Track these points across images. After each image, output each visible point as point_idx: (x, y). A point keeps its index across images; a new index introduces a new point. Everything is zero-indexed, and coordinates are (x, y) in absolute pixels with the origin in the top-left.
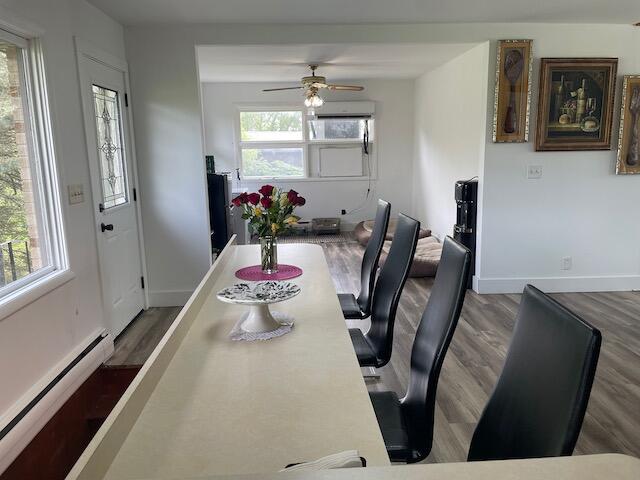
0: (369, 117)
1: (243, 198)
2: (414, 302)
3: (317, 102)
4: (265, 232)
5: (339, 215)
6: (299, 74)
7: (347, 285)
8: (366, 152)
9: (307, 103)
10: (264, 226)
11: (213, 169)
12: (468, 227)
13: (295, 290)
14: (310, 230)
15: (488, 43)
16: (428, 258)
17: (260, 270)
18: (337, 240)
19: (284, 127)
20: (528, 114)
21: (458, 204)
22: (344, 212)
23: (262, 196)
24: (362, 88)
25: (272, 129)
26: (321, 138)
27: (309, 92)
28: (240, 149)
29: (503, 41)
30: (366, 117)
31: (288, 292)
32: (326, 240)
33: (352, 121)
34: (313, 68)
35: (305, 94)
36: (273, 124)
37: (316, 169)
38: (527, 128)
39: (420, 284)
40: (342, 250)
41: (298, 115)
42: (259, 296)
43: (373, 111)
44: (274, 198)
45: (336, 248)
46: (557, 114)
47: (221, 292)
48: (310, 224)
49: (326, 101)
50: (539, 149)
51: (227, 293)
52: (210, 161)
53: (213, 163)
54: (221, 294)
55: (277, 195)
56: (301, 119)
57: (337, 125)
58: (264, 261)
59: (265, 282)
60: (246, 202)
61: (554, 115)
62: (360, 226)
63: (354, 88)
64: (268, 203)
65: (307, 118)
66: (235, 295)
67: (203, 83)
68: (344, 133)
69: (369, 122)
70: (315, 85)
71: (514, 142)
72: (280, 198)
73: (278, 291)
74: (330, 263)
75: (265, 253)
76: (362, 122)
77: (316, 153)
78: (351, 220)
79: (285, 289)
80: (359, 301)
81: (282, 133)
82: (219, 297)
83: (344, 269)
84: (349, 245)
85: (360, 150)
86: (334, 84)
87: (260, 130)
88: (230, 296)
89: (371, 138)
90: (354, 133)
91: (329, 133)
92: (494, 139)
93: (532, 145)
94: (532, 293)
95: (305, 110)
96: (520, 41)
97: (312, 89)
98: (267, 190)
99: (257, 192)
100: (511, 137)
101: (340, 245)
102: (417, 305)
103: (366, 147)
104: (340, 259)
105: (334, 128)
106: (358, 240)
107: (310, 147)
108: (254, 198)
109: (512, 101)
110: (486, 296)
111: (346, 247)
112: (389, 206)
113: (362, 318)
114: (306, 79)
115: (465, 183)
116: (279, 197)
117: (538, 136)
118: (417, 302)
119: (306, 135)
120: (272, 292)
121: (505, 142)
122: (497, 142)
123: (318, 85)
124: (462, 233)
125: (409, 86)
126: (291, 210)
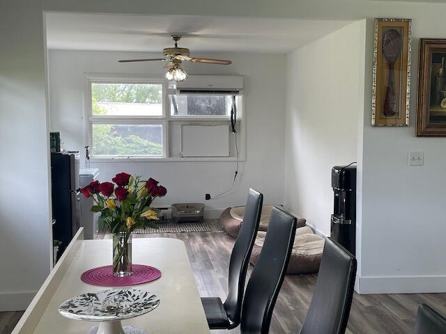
0: (237, 92)
1: (94, 187)
2: (288, 304)
3: (180, 75)
4: (118, 227)
5: (202, 200)
6: (161, 44)
7: (212, 283)
8: (234, 131)
9: (169, 76)
10: (117, 220)
11: (58, 147)
12: (347, 217)
13: (154, 300)
14: (169, 217)
15: (365, 20)
16: (302, 252)
17: (111, 273)
18: (201, 229)
19: (141, 99)
20: (408, 96)
21: (336, 191)
22: (208, 197)
23: (116, 186)
24: (230, 62)
25: (128, 100)
26: (183, 114)
27: (171, 64)
28: (90, 124)
29: (380, 20)
30: (234, 92)
31: (144, 304)
32: (188, 229)
33: (218, 97)
34: (176, 38)
35: (166, 66)
36: (129, 94)
37: (177, 148)
38: (407, 112)
39: (295, 283)
40: (206, 241)
41: (159, 88)
42: (111, 310)
43: (241, 87)
44: (131, 189)
45: (199, 239)
46: (438, 97)
47: (64, 304)
48: (170, 210)
49: (189, 74)
50: (421, 134)
51: (70, 307)
52: (55, 138)
53: (58, 141)
54: (64, 308)
55: (134, 184)
56: (161, 92)
57: (202, 100)
58: (117, 261)
59: (118, 290)
60: (97, 192)
61: (435, 99)
62: (227, 214)
63: (220, 62)
64: (123, 194)
65: (167, 92)
66: (81, 308)
67: (51, 50)
68: (208, 108)
69: (236, 97)
70: (178, 58)
71: (393, 126)
72: (137, 188)
73: (133, 302)
74: (192, 257)
75: (117, 252)
76: (229, 98)
77: (177, 130)
78: (216, 206)
79: (142, 300)
80: (226, 307)
81: (139, 105)
82: (62, 312)
83: (208, 264)
84: (214, 235)
85: (227, 128)
86: (199, 56)
87: (114, 101)
88: (75, 310)
89: (239, 115)
90: (220, 109)
91: (192, 108)
92: (373, 122)
93: (413, 130)
94: (428, 314)
95: (166, 83)
96: (398, 20)
97: (174, 62)
98: (123, 179)
99: (111, 181)
100: (390, 120)
101: (204, 235)
102: (291, 308)
103: (233, 125)
104: (203, 252)
105: (198, 103)
106: (223, 229)
107: (170, 123)
108: (107, 188)
109: (391, 83)
110: (367, 297)
111: (211, 238)
112: (261, 196)
113: (230, 327)
114: (167, 51)
115: (343, 169)
116: (136, 186)
117: (419, 121)
118: (292, 304)
119: (167, 109)
120: (126, 305)
121: (385, 126)
122: (376, 126)
123: (182, 58)
124: (340, 225)
125: (281, 62)
126: (149, 202)
